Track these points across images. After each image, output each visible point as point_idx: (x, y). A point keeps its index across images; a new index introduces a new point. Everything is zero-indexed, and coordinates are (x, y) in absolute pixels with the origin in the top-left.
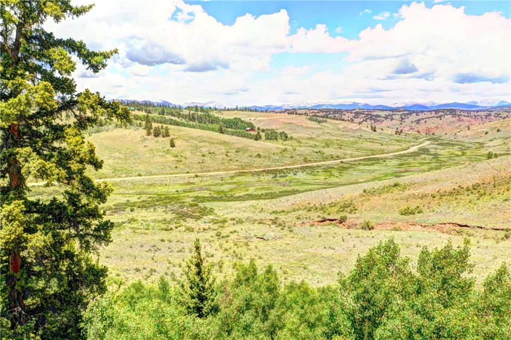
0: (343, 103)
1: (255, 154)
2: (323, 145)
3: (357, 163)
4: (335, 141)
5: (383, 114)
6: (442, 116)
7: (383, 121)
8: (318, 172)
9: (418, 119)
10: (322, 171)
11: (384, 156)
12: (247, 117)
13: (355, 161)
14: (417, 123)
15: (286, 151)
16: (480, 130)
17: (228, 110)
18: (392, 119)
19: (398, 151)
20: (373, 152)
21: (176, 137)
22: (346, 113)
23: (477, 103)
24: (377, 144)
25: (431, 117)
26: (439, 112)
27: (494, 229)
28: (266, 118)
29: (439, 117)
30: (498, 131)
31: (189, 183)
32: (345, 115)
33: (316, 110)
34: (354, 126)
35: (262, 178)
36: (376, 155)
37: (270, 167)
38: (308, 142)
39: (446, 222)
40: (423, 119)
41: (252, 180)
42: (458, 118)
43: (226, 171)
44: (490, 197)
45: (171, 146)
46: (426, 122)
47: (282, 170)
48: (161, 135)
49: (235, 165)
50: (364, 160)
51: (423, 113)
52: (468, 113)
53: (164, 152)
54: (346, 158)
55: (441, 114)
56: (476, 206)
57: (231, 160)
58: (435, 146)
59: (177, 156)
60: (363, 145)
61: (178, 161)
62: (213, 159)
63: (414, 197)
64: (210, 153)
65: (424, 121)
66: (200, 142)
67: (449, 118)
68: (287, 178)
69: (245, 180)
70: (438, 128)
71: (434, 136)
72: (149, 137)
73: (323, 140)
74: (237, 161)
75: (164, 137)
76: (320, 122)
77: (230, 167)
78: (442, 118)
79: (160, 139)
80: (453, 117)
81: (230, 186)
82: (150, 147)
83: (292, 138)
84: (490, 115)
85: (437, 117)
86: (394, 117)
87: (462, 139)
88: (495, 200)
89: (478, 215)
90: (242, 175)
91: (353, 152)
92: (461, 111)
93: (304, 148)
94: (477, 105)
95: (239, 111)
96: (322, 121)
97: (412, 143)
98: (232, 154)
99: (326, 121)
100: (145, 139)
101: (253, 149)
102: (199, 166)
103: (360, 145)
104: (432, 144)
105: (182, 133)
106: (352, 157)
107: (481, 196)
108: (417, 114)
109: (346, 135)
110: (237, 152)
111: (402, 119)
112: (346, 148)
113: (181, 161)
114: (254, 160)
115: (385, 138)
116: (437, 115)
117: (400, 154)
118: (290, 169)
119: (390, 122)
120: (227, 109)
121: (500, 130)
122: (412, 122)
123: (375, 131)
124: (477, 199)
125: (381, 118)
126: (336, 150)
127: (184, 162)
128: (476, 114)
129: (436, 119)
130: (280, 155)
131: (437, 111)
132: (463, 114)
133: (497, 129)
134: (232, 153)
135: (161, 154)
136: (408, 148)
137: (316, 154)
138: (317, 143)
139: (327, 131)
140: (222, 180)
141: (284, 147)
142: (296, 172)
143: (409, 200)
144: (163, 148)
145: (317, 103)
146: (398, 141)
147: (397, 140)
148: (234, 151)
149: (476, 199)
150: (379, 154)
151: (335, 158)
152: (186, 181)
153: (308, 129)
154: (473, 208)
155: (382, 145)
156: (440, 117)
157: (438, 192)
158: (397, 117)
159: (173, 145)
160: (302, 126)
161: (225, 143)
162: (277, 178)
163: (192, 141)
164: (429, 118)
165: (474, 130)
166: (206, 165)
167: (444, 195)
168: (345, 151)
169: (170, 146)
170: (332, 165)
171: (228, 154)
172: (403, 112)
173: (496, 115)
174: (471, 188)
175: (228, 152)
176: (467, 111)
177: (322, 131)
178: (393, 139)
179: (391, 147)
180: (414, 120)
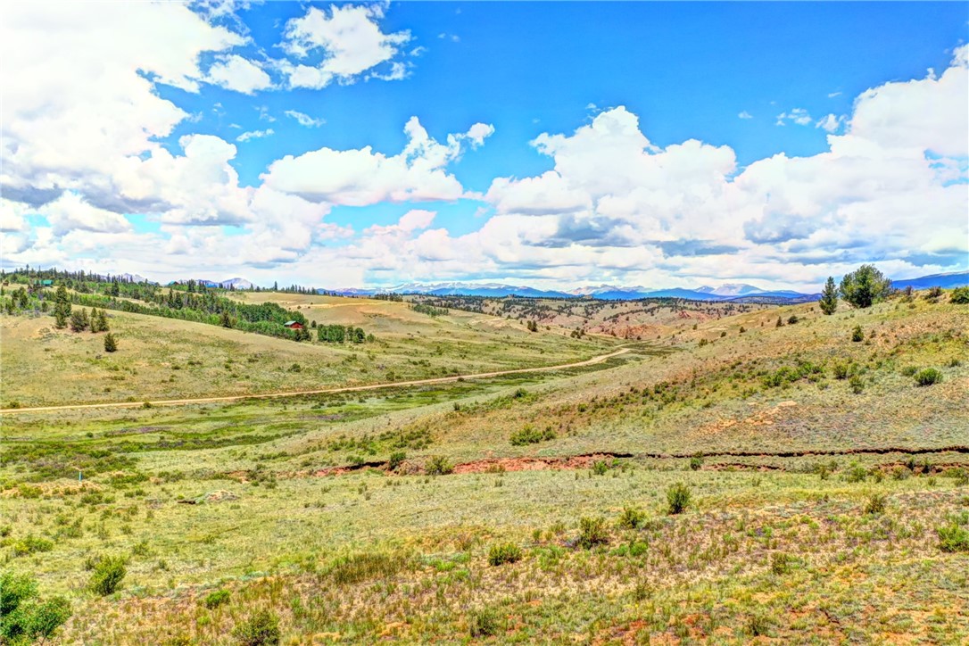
1: (290, 365)
2: (432, 351)
3: (489, 381)
4: (457, 345)
5: (555, 305)
6: (654, 309)
7: (554, 317)
8: (410, 396)
9: (615, 314)
10: (418, 396)
11: (541, 370)
12: (294, 304)
13: (487, 378)
14: (614, 321)
15: (353, 361)
16: (713, 330)
17: (258, 290)
18: (570, 314)
19: (569, 362)
20: (524, 363)
21: (122, 331)
22: (488, 302)
23: (713, 289)
24: (534, 351)
25: (637, 311)
26: (649, 303)
27: (677, 457)
28: (330, 306)
29: (649, 311)
30: (742, 331)
31: (125, 420)
32: (487, 305)
33: (436, 296)
34: (498, 322)
35: (290, 408)
36: (528, 368)
37: (314, 390)
38: (403, 345)
39: (592, 452)
40: (623, 314)
41: (267, 412)
42: (680, 312)
43: (219, 396)
44: (682, 403)
45: (108, 350)
46: (627, 319)
47: (337, 394)
48: (89, 327)
49: (240, 386)
50: (504, 376)
51: (624, 304)
52: (696, 305)
53: (88, 360)
54: (470, 374)
55: (653, 305)
56: (653, 422)
57: (234, 376)
58: (636, 355)
59: (117, 370)
60: (507, 353)
61: (115, 378)
62: (195, 376)
63: (548, 412)
64: (191, 364)
65: (625, 317)
66: (173, 342)
67: (666, 312)
68: (343, 407)
69: (252, 412)
70: (647, 328)
71: (639, 342)
72: (61, 331)
73: (433, 342)
74: (248, 377)
75: (94, 332)
76: (434, 314)
77: (229, 389)
78: (655, 312)
79: (86, 335)
80: (672, 311)
81: (216, 423)
82: (58, 352)
83: (371, 339)
84: (731, 308)
85: (646, 311)
86: (573, 309)
88: (689, 408)
89: (655, 434)
90: (250, 404)
91: (487, 364)
92: (686, 301)
93: (392, 355)
94: (712, 292)
95: (280, 292)
96: (440, 313)
97: (599, 351)
98: (239, 367)
99: (446, 313)
100: (51, 336)
101: (285, 355)
102: (160, 388)
103: (502, 352)
104: (632, 352)
105: (137, 325)
106: (484, 372)
107: (666, 404)
108: (613, 304)
109: (481, 336)
110: (250, 361)
111: (587, 312)
112: (476, 357)
113: (122, 379)
114: (285, 377)
115: (551, 343)
116: (647, 308)
117: (573, 367)
118: (354, 391)
119: (565, 318)
120: (255, 288)
121: (745, 328)
122: (605, 320)
123: (534, 330)
124: (659, 409)
125: (551, 312)
126: (455, 360)
127: (129, 380)
128: (710, 307)
129: (645, 314)
130: (341, 367)
131: (645, 301)
132: (689, 307)
133: (740, 327)
134: (240, 363)
135: (80, 364)
136: (590, 358)
137: (412, 366)
138: (420, 348)
139: (446, 329)
140: (202, 413)
141: (351, 353)
142: (366, 397)
143: (536, 418)
144: (88, 352)
146: (575, 348)
147: (571, 346)
148: (245, 359)
149: (656, 408)
150: (534, 367)
151: (449, 373)
152: (120, 415)
153: (410, 326)
154: (648, 423)
155: (542, 352)
156: (651, 311)
157: (593, 401)
158: (579, 310)
159: (110, 347)
160: (399, 320)
161: (230, 345)
162: (323, 408)
163: (159, 340)
164: (633, 312)
165: (704, 329)
166: (178, 386)
167: (602, 407)
168: (471, 362)
169: (103, 349)
170: (442, 384)
171: (231, 365)
172: (589, 303)
173: (742, 309)
174: (652, 390)
175: (231, 362)
176: (696, 301)
177: (437, 329)
178: (565, 344)
179: (558, 357)
180: (608, 316)
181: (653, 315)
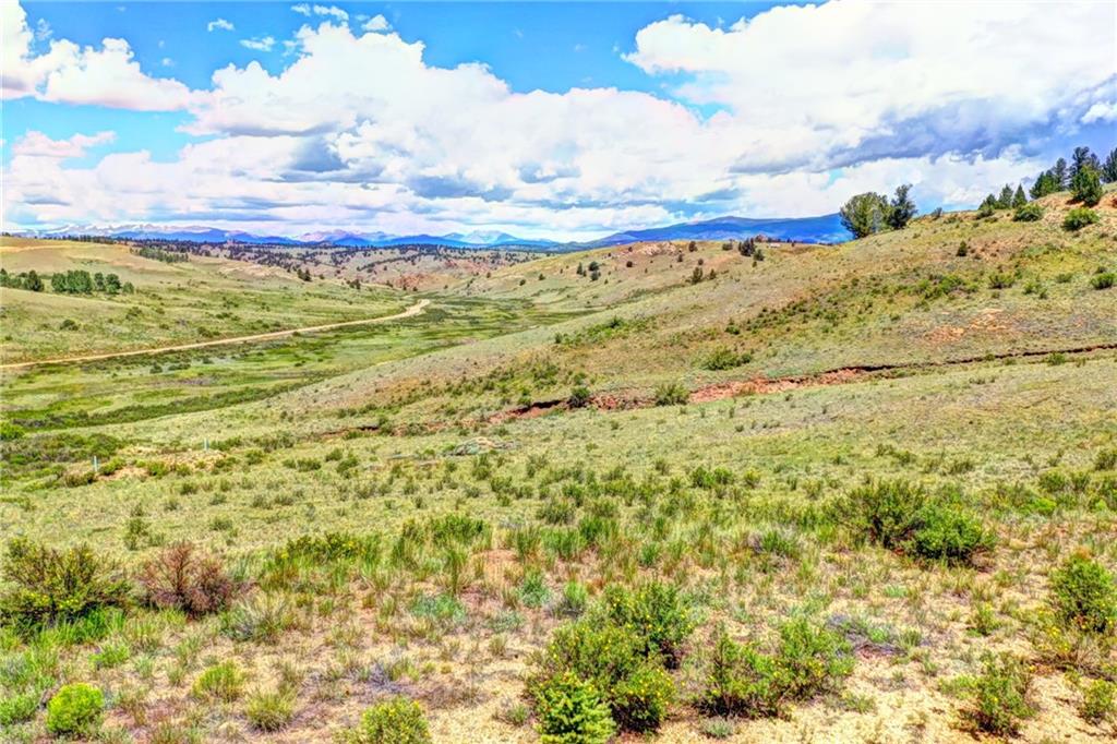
0: (187, 231)
1: (56, 322)
2: (221, 303)
3: (331, 335)
4: (244, 296)
6: (415, 257)
8: (260, 354)
9: (370, 262)
10: (269, 354)
13: (322, 332)
14: (370, 271)
15: (140, 315)
16: (510, 278)
20: (345, 315)
25: (395, 260)
26: (407, 250)
29: (409, 259)
30: (541, 278)
36: (354, 320)
38: (176, 296)
40: (379, 263)
42: (445, 260)
46: (385, 269)
47: (161, 354)
50: (340, 329)
51: (378, 252)
52: (460, 252)
54: (298, 327)
55: (410, 253)
65: (381, 267)
67: (428, 261)
70: (422, 277)
73: (211, 293)
76: (170, 260)
78: (416, 260)
80: (435, 259)
85: (407, 260)
86: (318, 257)
87: (481, 295)
91: (302, 316)
92: (446, 248)
93: (179, 308)
96: (177, 259)
97: (401, 302)
99: (185, 259)
106: (311, 326)
108: (365, 252)
111: (335, 261)
112: (281, 309)
114: (62, 337)
116: (405, 256)
118: (179, 351)
121: (544, 276)
122: (359, 269)
126: (262, 313)
129: (404, 263)
130: (128, 322)
131: (403, 249)
132: (452, 254)
133: (539, 275)
137: (220, 320)
138: (203, 300)
142: (206, 357)
145: (121, 228)
146: (370, 299)
147: (366, 297)
151: (272, 327)
156: (412, 259)
158: (325, 258)
162: (165, 373)
164: (390, 261)
168: (282, 315)
170: (279, 340)
172: (334, 249)
178: (357, 295)
179: (371, 308)
180: (361, 266)
181: (414, 264)
